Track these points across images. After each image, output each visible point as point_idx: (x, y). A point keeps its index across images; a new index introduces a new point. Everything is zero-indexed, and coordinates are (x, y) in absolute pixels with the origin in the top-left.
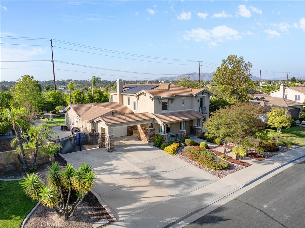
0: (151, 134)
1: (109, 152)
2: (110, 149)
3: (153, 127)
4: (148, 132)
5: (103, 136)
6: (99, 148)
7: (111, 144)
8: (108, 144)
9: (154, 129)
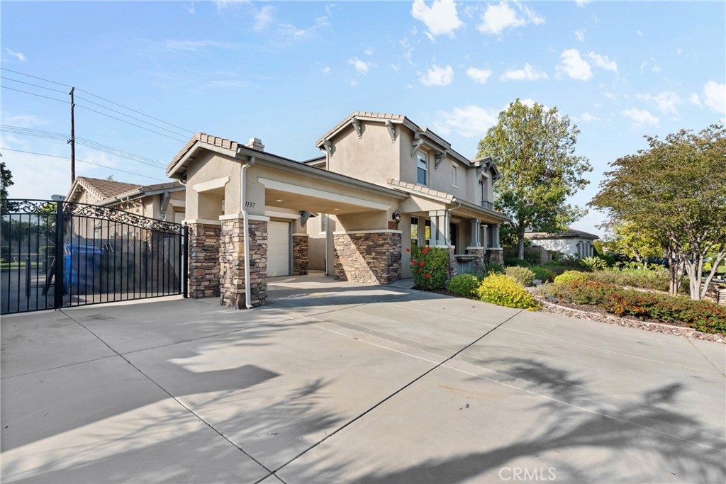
0: (392, 251)
1: (242, 306)
2: (247, 291)
3: (397, 229)
4: (382, 245)
5: (210, 242)
6: (181, 297)
7: (252, 264)
8: (241, 263)
9: (399, 235)
